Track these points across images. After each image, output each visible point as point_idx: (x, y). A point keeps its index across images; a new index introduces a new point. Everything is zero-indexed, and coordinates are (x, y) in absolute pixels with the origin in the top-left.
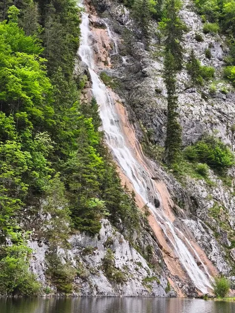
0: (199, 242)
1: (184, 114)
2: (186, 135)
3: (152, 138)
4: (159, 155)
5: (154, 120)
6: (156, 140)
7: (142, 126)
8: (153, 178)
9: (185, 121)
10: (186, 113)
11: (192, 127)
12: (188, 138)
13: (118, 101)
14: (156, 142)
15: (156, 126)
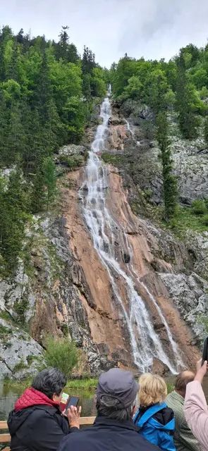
0: (175, 298)
1: (191, 172)
2: (195, 192)
3: (151, 200)
4: (159, 214)
5: (153, 182)
6: (157, 201)
7: (140, 189)
8: (129, 233)
9: (192, 178)
10: (194, 170)
11: (202, 183)
12: (198, 194)
13: (113, 172)
14: (157, 204)
15: (156, 188)
